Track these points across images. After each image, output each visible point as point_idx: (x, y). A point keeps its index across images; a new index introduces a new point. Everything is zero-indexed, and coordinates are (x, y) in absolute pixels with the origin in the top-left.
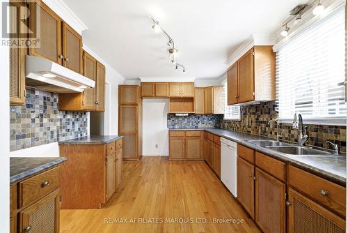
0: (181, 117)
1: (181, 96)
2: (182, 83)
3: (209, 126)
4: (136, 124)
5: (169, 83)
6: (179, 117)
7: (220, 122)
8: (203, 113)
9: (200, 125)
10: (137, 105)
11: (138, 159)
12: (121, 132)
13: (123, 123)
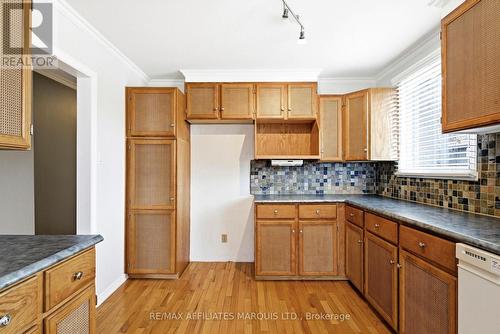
0: (283, 168)
1: (285, 116)
2: (287, 85)
3: (352, 190)
4: (172, 187)
5: (255, 85)
6: (277, 168)
7: (378, 181)
8: (340, 159)
9: (329, 188)
10: (173, 137)
11: (176, 277)
12: (132, 206)
13: (138, 185)
